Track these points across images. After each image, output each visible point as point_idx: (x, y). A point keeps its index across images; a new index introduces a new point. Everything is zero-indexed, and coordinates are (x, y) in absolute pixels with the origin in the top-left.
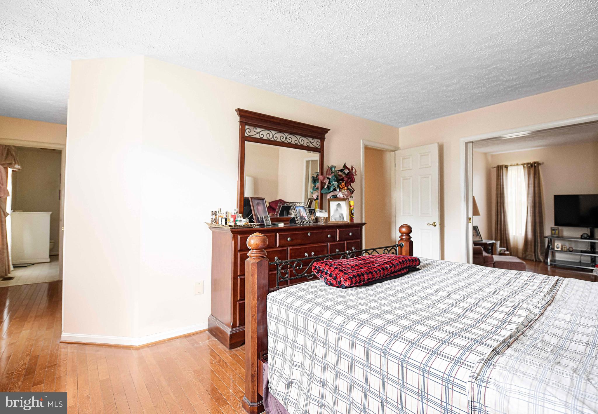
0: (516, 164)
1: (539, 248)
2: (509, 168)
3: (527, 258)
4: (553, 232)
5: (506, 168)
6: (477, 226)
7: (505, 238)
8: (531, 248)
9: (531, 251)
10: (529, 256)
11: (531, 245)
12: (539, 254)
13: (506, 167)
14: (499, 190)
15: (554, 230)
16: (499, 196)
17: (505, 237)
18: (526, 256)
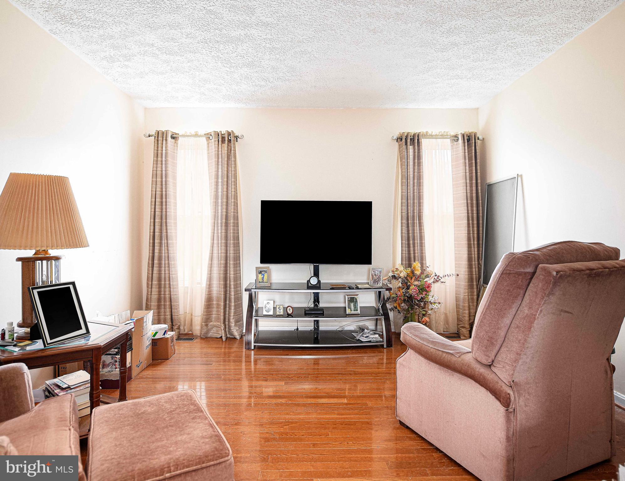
0: (193, 133)
1: (232, 311)
2: (181, 140)
3: (210, 335)
4: (260, 276)
5: (173, 140)
6: (73, 284)
7: (167, 296)
8: (217, 313)
9: (218, 319)
10: (215, 329)
11: (218, 305)
12: (233, 325)
13: (174, 137)
14: (159, 186)
15: (260, 272)
16: (158, 200)
17: (167, 293)
18: (207, 332)
